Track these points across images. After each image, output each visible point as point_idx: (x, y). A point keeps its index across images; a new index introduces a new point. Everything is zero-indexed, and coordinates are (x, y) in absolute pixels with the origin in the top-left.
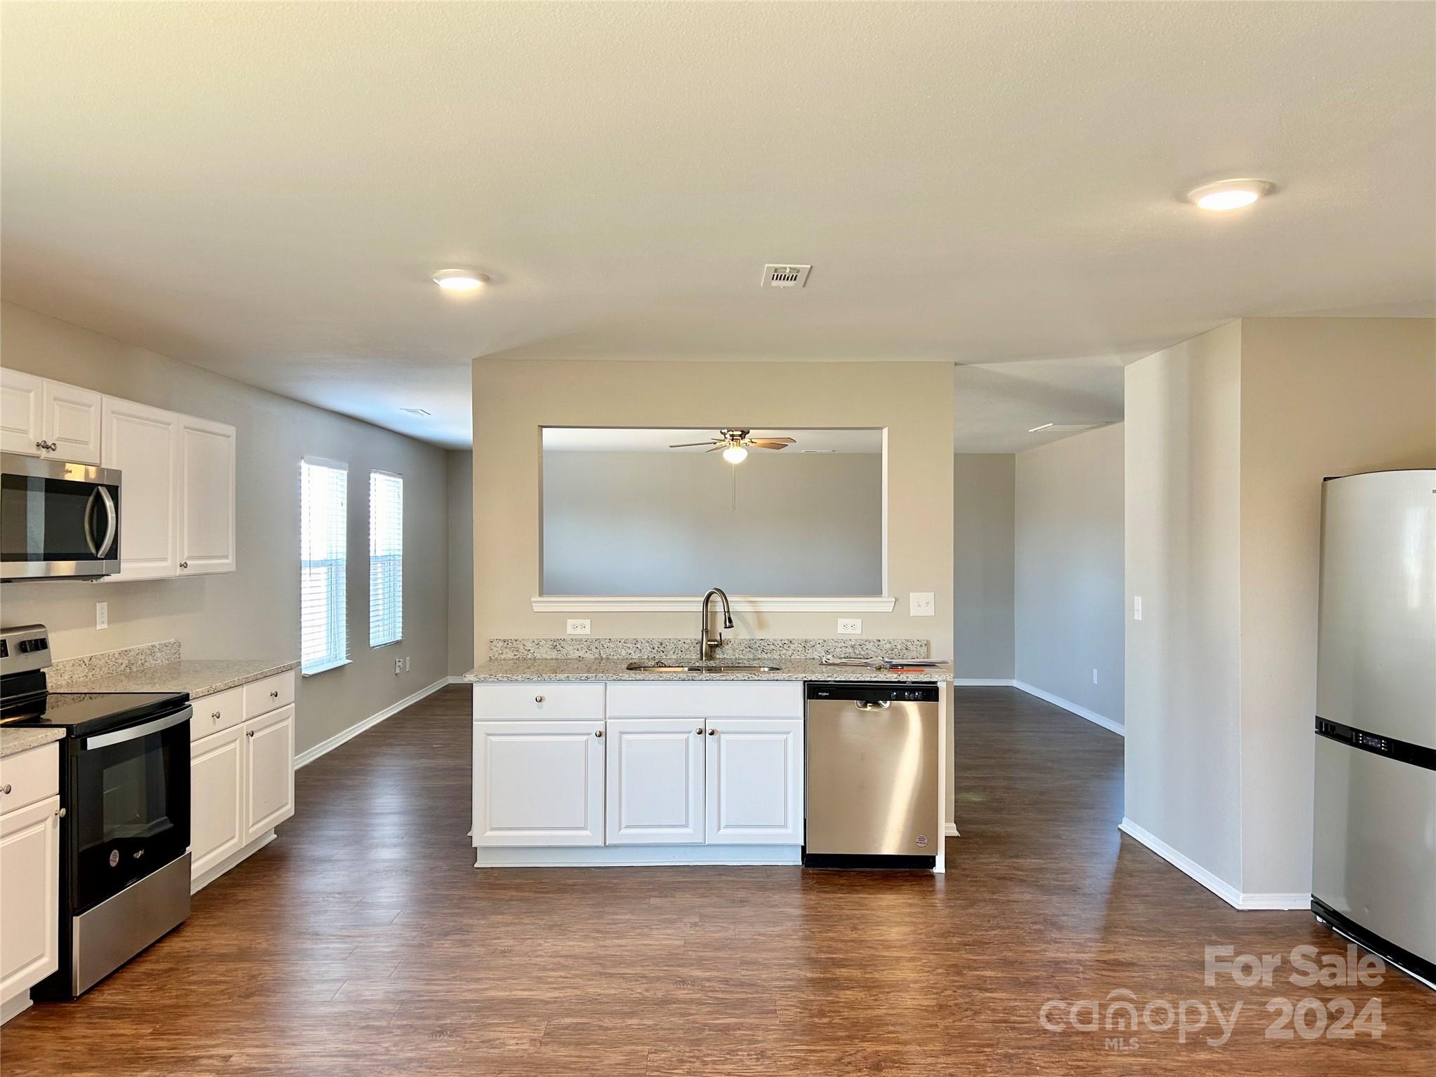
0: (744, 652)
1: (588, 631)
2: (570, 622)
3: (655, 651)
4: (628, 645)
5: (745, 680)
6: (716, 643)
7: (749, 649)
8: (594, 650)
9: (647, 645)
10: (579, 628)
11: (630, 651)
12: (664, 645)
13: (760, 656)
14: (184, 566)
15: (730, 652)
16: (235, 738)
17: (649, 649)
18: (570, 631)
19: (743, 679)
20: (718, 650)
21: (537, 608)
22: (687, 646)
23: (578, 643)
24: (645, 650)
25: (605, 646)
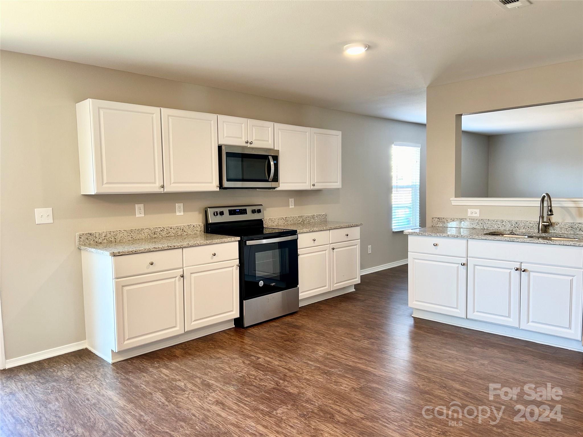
0: (567, 230)
1: (478, 215)
2: (469, 211)
3: (513, 227)
4: (498, 223)
5: (545, 244)
6: (547, 224)
7: (571, 228)
8: (481, 225)
9: (509, 223)
10: (474, 214)
11: (499, 226)
12: (518, 224)
13: (578, 233)
14: (314, 185)
15: (559, 229)
16: (326, 249)
17: (510, 225)
18: (469, 214)
19: (544, 243)
20: (551, 228)
21: (454, 203)
22: (532, 225)
23: (472, 221)
24: (507, 226)
25: (486, 223)
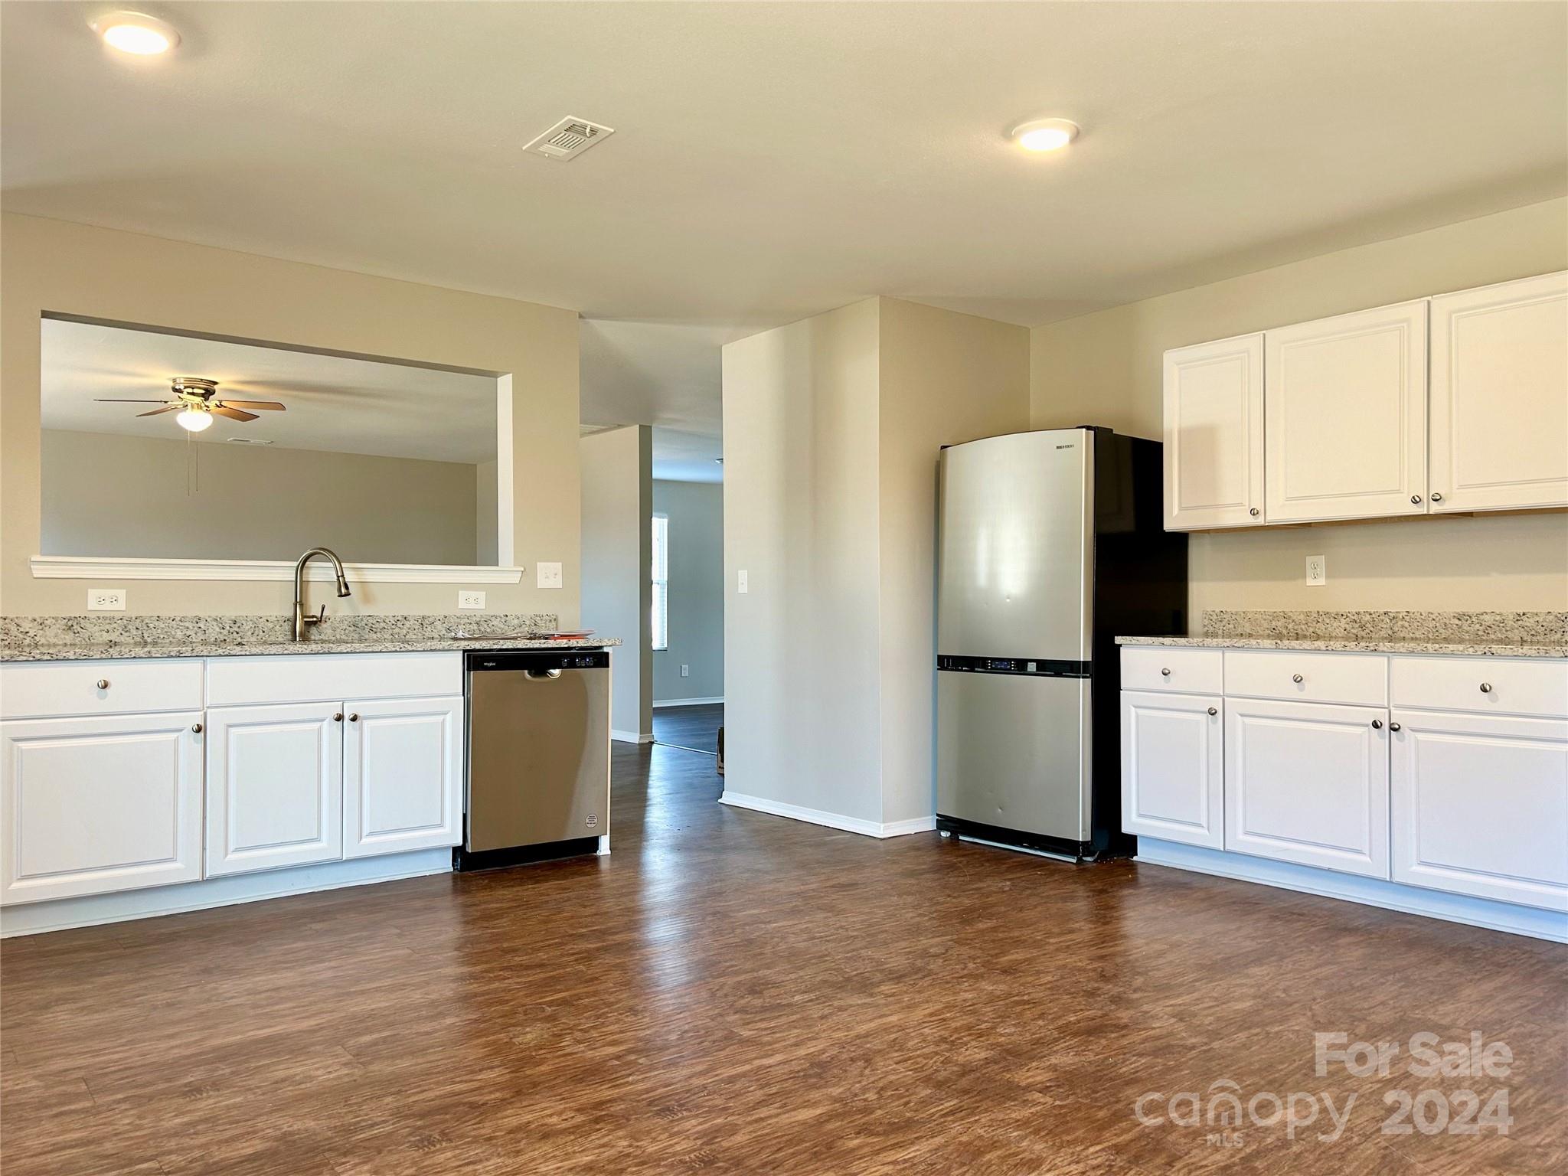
0: (347, 632)
1: (121, 606)
2: (93, 594)
3: (225, 632)
4: (187, 624)
6: (315, 619)
7: (353, 628)
8: (134, 632)
9: (215, 623)
10: (108, 602)
11: (188, 633)
12: (238, 624)
13: (367, 637)
15: (329, 631)
17: (218, 629)
18: (92, 605)
20: (313, 630)
21: (38, 572)
22: (271, 625)
23: (108, 621)
24: (211, 630)
25: (151, 626)
